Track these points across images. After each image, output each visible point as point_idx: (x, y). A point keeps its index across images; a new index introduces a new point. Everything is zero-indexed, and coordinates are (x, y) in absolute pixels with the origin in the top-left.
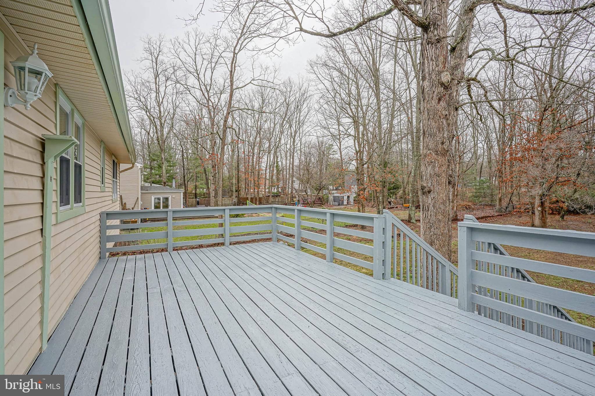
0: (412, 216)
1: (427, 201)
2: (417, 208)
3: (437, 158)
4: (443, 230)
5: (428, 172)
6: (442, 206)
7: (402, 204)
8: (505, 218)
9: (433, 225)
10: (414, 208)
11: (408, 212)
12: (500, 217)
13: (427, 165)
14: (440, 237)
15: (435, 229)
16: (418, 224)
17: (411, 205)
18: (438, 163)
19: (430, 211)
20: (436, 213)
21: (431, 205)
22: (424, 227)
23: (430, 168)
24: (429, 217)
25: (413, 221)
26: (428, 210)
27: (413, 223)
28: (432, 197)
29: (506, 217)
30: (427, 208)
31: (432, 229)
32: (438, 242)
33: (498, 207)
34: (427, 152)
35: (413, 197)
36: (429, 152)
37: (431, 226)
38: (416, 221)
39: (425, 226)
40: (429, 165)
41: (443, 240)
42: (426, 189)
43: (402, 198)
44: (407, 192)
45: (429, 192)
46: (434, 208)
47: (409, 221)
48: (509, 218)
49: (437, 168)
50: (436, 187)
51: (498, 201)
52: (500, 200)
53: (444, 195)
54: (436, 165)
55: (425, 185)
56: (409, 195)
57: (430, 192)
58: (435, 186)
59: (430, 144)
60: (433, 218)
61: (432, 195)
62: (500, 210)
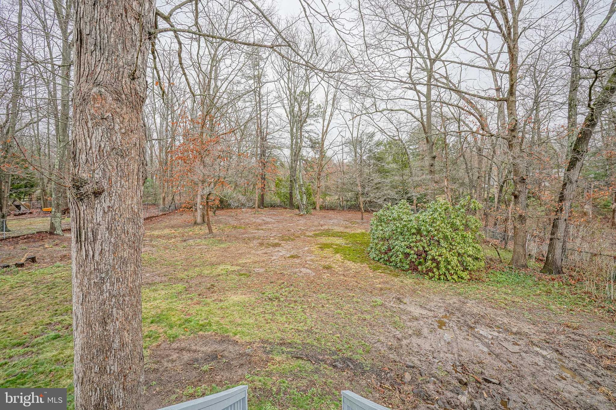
0: (57, 225)
1: (89, 218)
2: (65, 213)
3: (118, 110)
4: (134, 281)
5: (94, 142)
6: (130, 228)
7: (41, 208)
8: (169, 217)
9: (107, 273)
10: (59, 215)
11: (49, 218)
12: (164, 216)
13: (90, 125)
14: (127, 299)
15: (112, 284)
16: (67, 235)
17: (54, 210)
18: (122, 122)
19: (98, 243)
20: (116, 246)
21: (103, 227)
22: (81, 284)
23: (98, 133)
24: (97, 257)
25: (59, 232)
26: (95, 240)
27: (57, 235)
28: (105, 205)
29: (170, 215)
30: (90, 234)
31: (107, 286)
32: (121, 312)
33: (161, 206)
34: (90, 90)
35: (57, 198)
36: (95, 90)
37: (102, 279)
38: (63, 231)
39: (86, 281)
40: (97, 124)
41: (132, 305)
42: (87, 186)
43: (40, 199)
44: (48, 191)
45: (97, 194)
46: (111, 234)
47: (51, 233)
48: (172, 217)
49: (119, 136)
50: (116, 182)
51: (162, 200)
52: (164, 199)
53: (135, 199)
54: (117, 127)
55: (85, 176)
56: (51, 196)
57: (100, 194)
58: (113, 180)
59: (98, 70)
60: (109, 258)
61: (105, 202)
62: (163, 210)
